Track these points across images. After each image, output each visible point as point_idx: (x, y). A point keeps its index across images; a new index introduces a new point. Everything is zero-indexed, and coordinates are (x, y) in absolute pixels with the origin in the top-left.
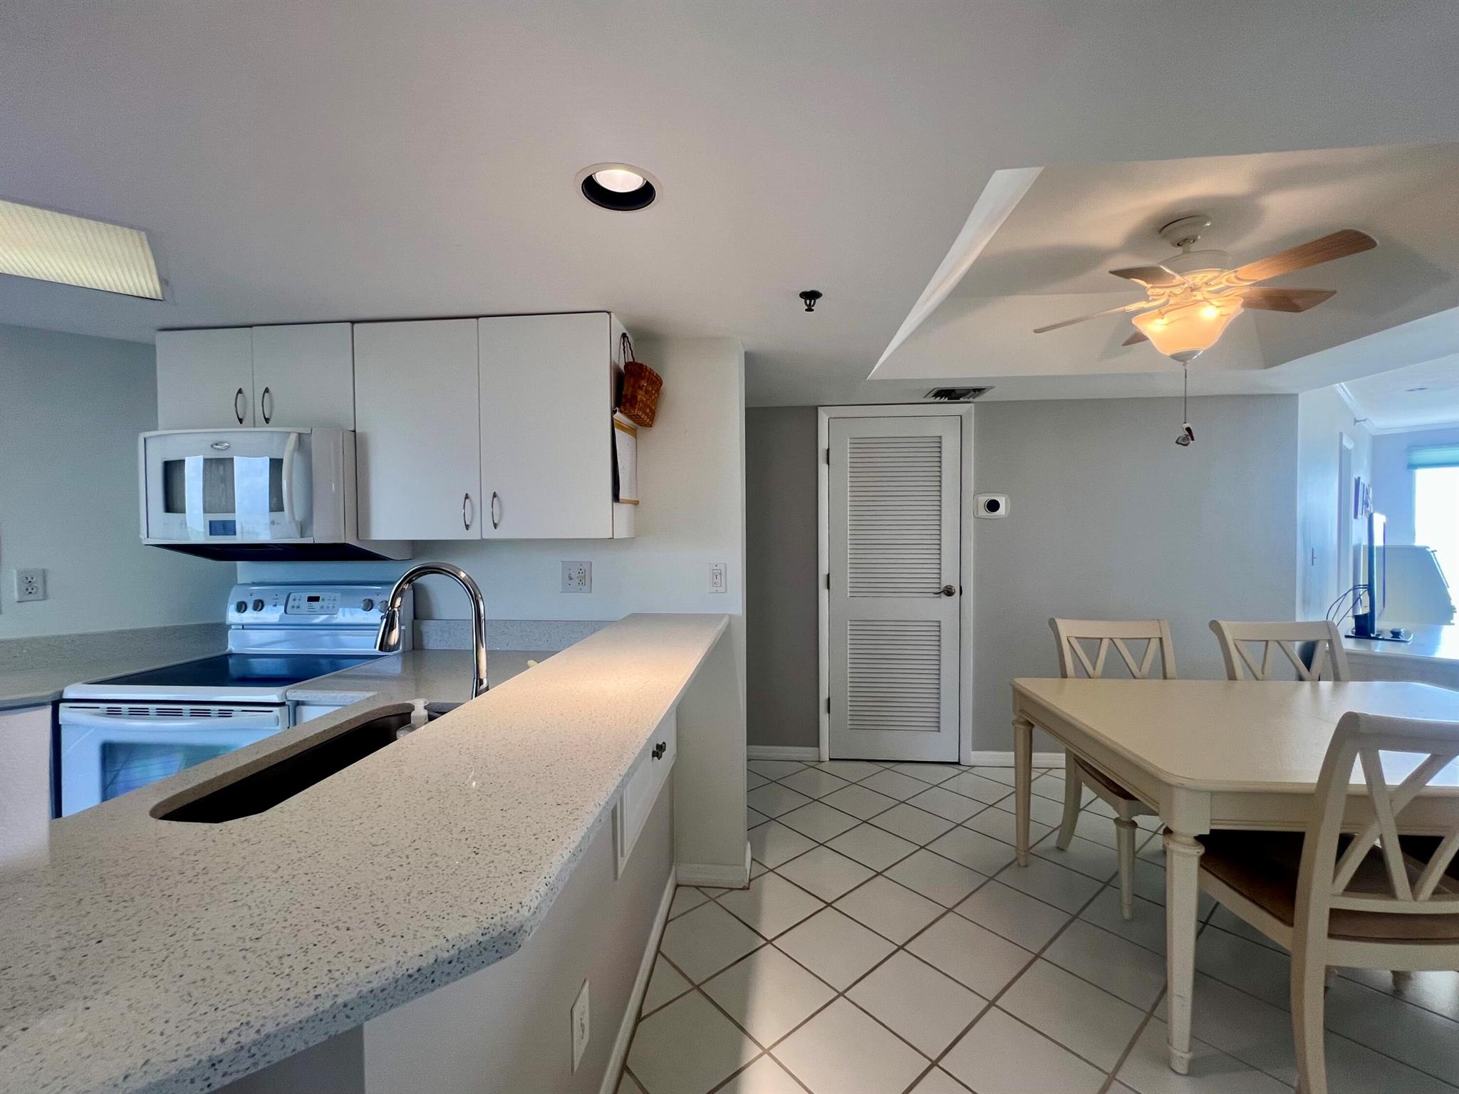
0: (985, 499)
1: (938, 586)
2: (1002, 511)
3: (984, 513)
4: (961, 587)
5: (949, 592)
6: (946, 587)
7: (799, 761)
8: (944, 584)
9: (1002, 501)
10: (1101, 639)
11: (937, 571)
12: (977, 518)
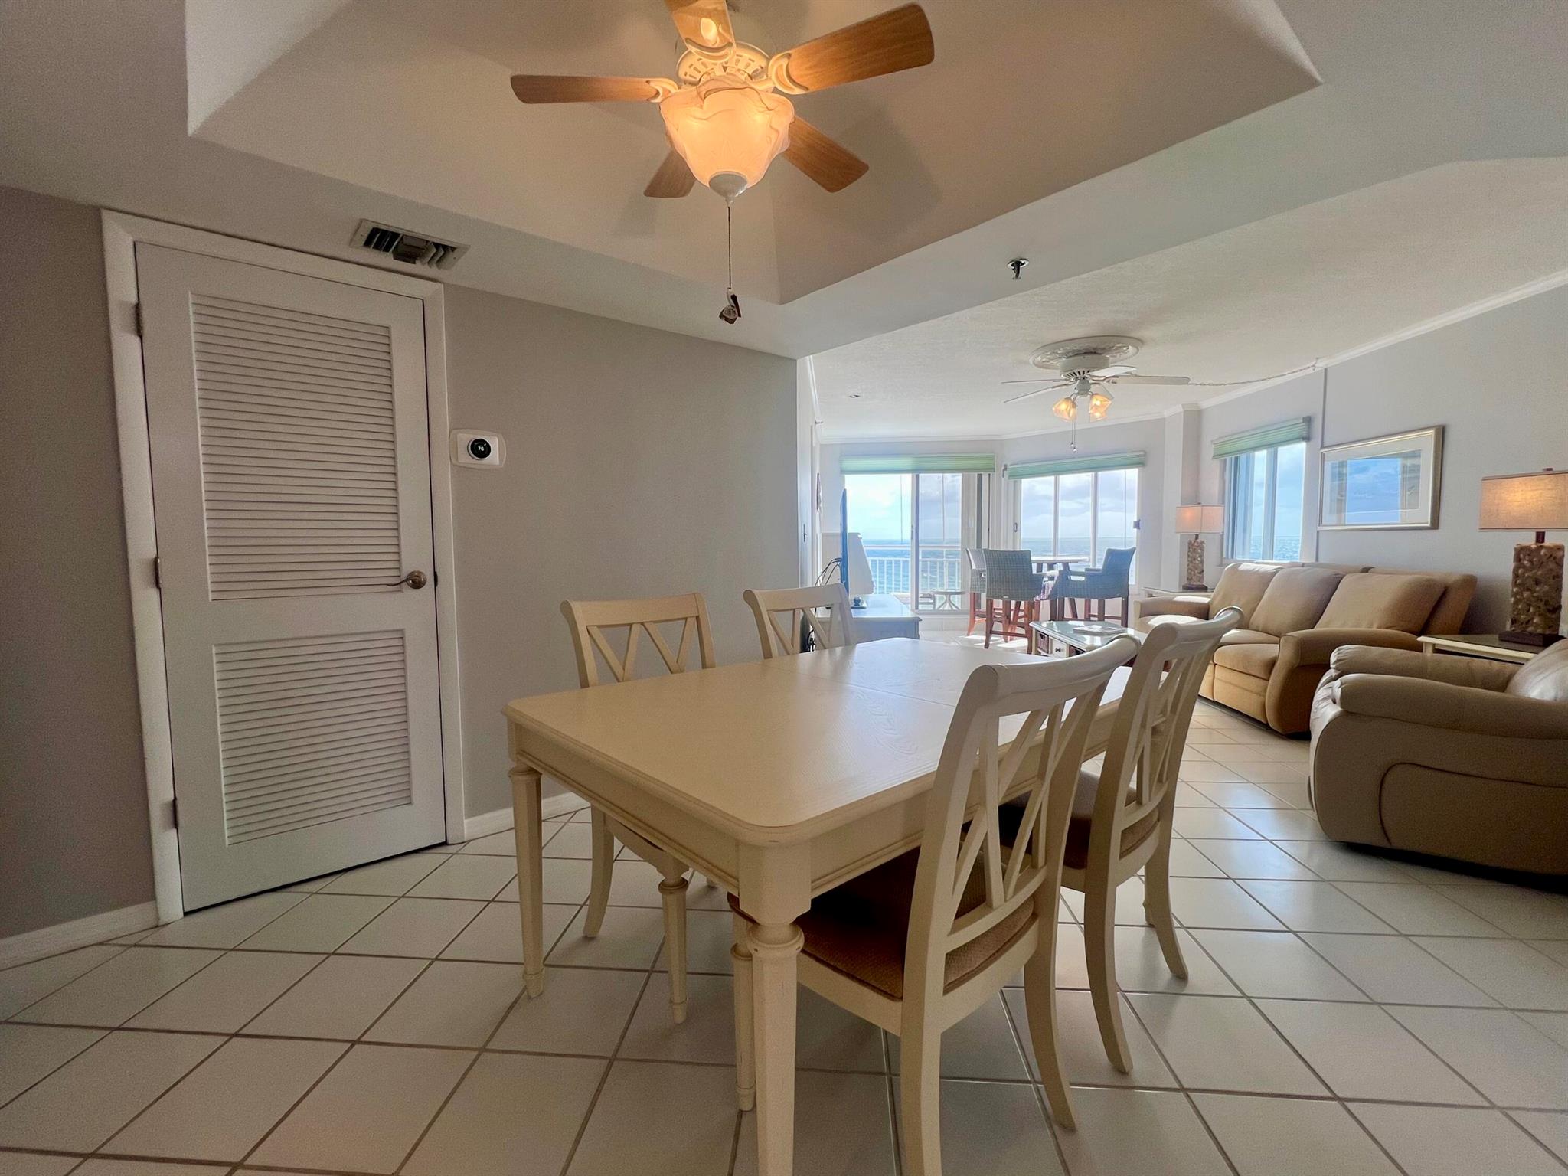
0: (467, 437)
1: (395, 573)
2: (494, 457)
3: (467, 459)
4: (435, 573)
5: (416, 582)
6: (412, 574)
7: (101, 944)
8: (406, 570)
9: (494, 444)
10: (631, 625)
11: (394, 549)
12: (458, 468)
